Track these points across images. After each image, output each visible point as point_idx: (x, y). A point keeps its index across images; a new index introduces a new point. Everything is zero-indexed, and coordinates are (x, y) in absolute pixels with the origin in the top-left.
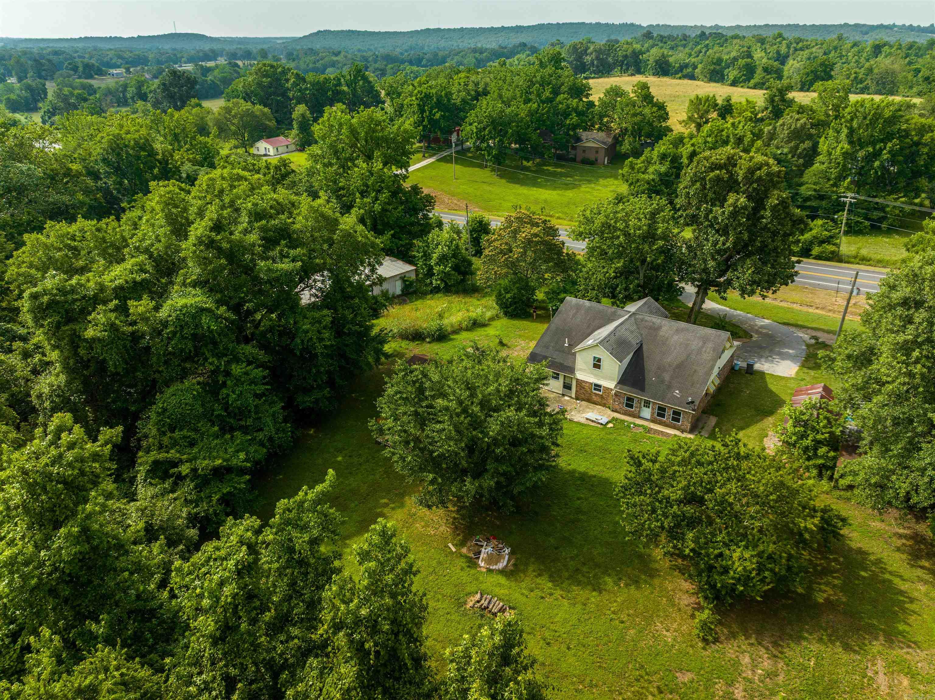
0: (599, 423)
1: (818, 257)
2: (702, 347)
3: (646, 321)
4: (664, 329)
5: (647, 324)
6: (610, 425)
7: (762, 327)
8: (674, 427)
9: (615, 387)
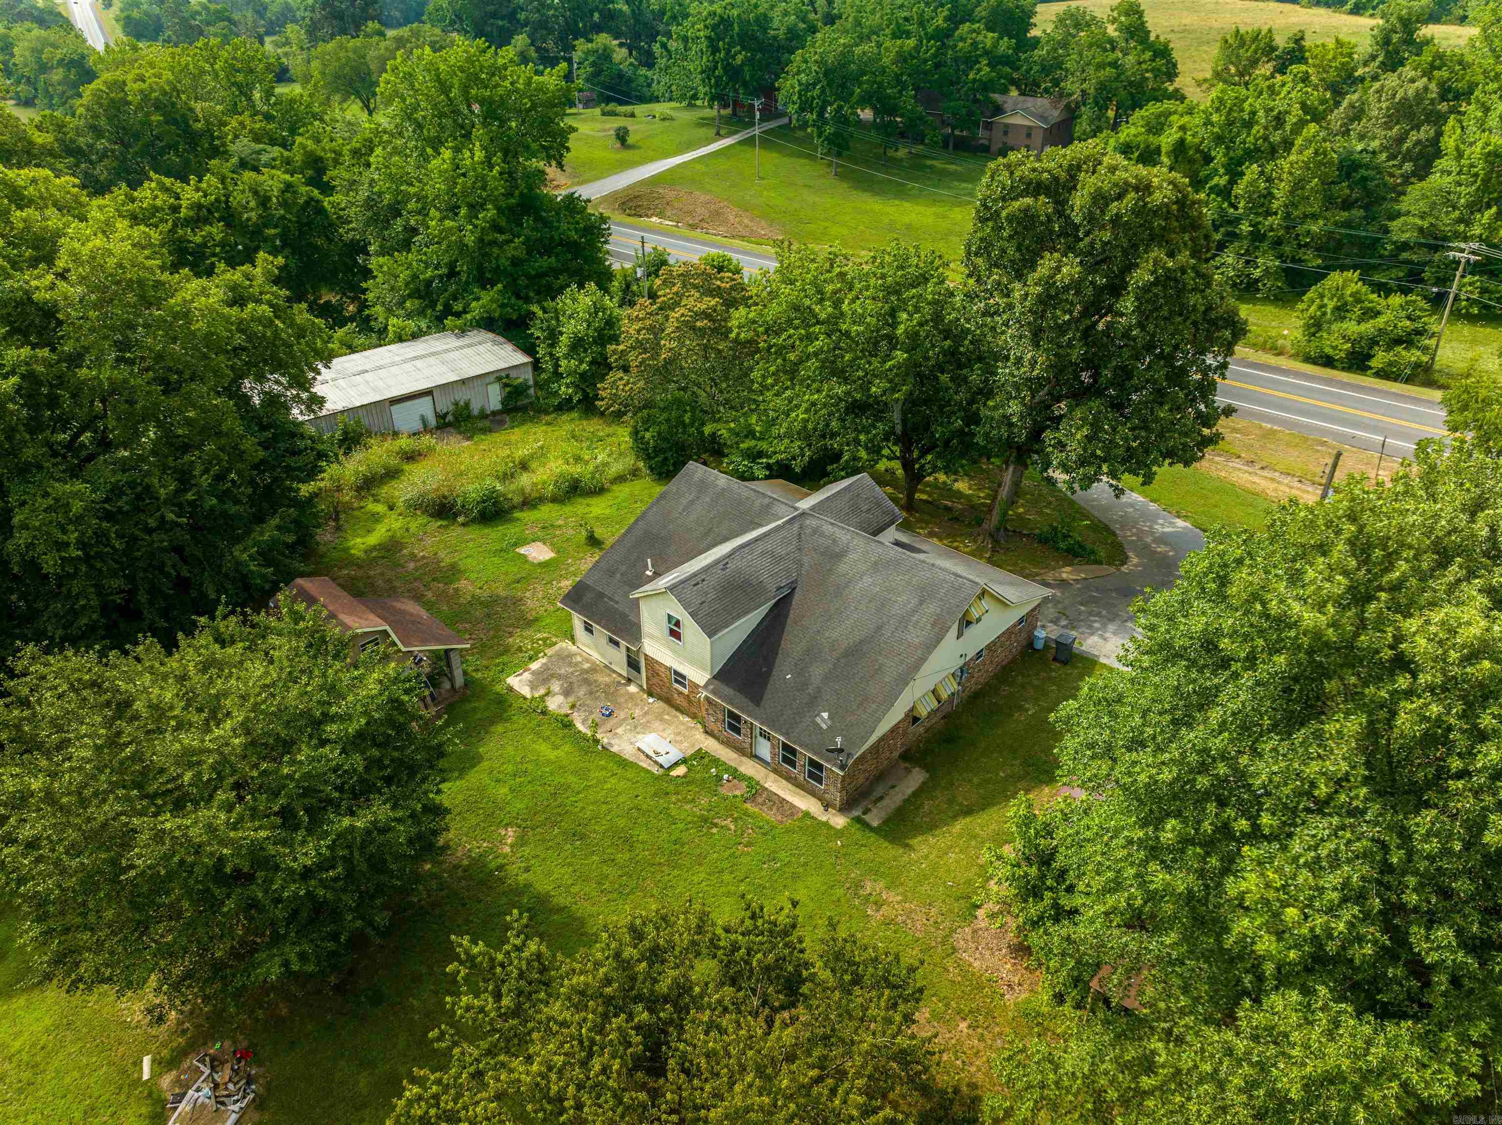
0: (656, 762)
1: (1383, 374)
2: (914, 611)
3: (822, 535)
4: (853, 556)
5: (821, 540)
6: (681, 770)
8: (813, 793)
9: (705, 687)
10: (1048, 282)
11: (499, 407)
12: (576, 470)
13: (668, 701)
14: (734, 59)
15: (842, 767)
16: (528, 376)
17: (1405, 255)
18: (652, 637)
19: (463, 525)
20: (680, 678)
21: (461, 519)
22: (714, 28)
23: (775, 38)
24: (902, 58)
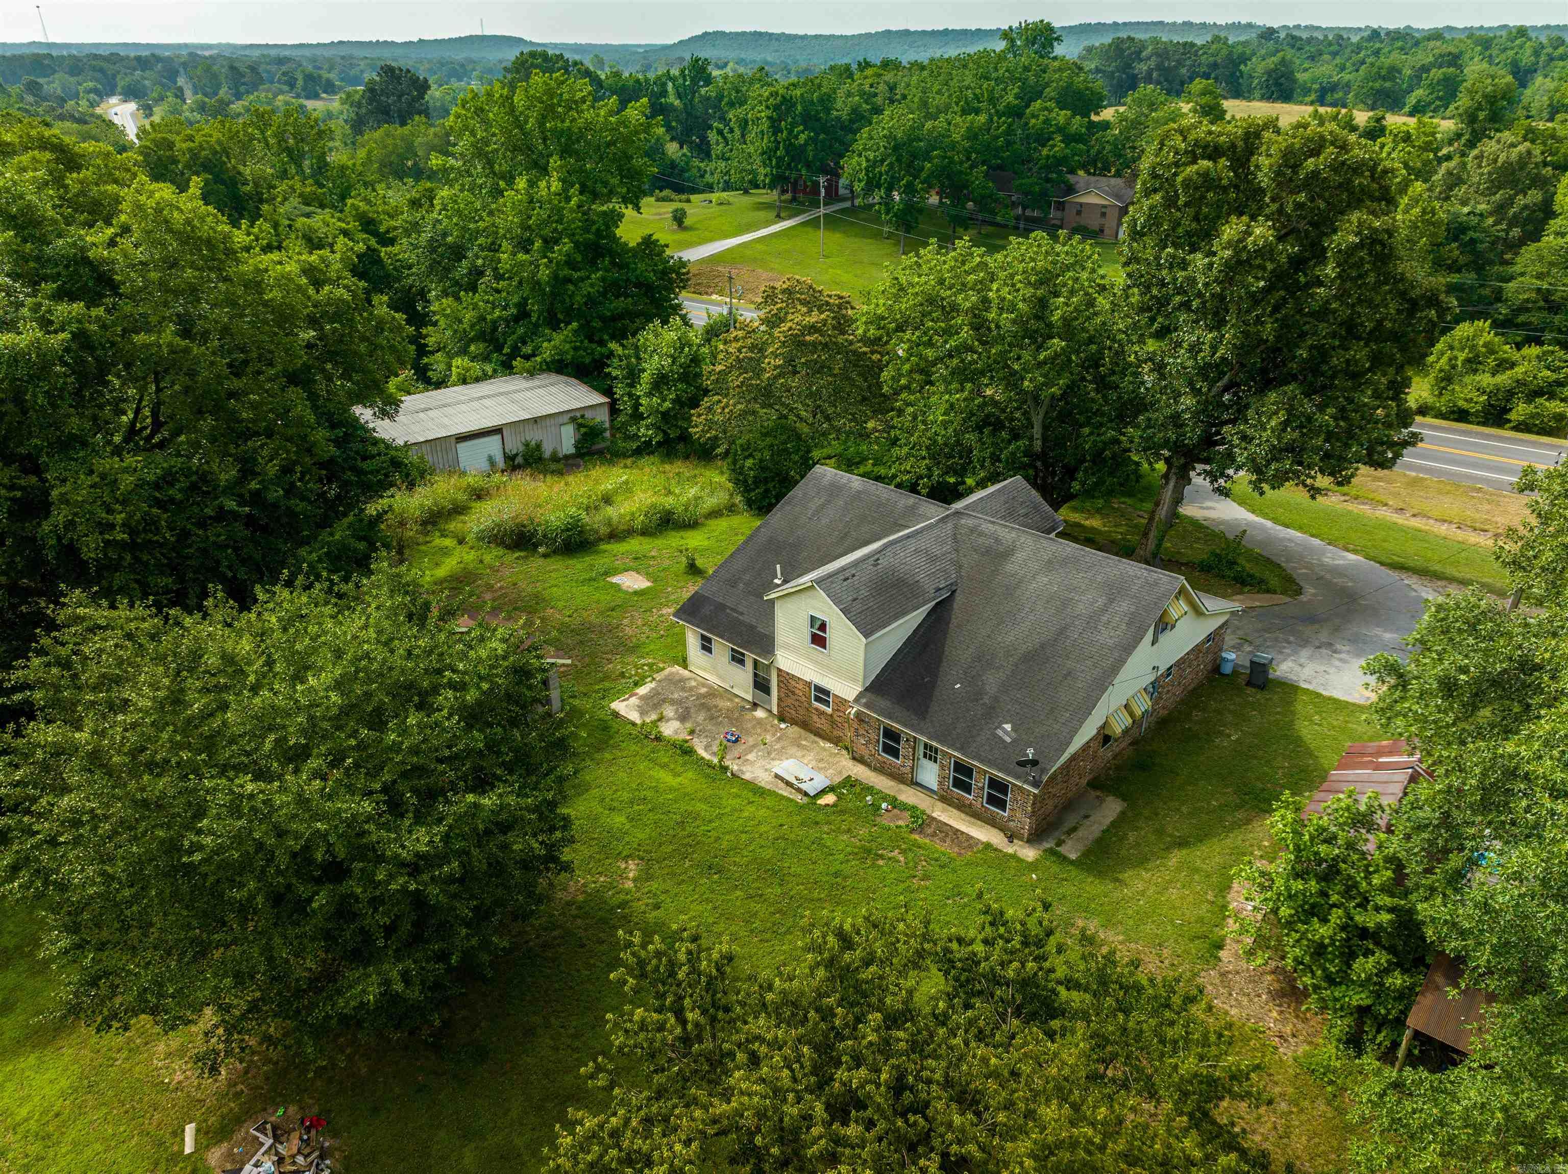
0: (799, 790)
1: (1524, 427)
2: (1104, 610)
3: (981, 534)
4: (1020, 556)
5: (981, 540)
6: (830, 799)
7: (1336, 571)
8: (992, 822)
9: (857, 700)
10: (1237, 245)
11: (572, 451)
12: (669, 502)
13: (805, 725)
14: (796, 137)
15: (1035, 784)
16: (602, 417)
17: (1521, 319)
18: (787, 647)
19: (545, 556)
20: (822, 694)
21: (541, 550)
22: (776, 108)
23: (838, 118)
24: (972, 135)
